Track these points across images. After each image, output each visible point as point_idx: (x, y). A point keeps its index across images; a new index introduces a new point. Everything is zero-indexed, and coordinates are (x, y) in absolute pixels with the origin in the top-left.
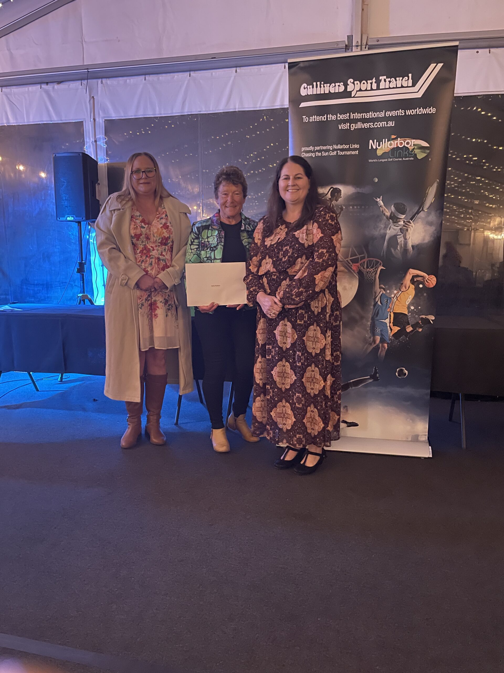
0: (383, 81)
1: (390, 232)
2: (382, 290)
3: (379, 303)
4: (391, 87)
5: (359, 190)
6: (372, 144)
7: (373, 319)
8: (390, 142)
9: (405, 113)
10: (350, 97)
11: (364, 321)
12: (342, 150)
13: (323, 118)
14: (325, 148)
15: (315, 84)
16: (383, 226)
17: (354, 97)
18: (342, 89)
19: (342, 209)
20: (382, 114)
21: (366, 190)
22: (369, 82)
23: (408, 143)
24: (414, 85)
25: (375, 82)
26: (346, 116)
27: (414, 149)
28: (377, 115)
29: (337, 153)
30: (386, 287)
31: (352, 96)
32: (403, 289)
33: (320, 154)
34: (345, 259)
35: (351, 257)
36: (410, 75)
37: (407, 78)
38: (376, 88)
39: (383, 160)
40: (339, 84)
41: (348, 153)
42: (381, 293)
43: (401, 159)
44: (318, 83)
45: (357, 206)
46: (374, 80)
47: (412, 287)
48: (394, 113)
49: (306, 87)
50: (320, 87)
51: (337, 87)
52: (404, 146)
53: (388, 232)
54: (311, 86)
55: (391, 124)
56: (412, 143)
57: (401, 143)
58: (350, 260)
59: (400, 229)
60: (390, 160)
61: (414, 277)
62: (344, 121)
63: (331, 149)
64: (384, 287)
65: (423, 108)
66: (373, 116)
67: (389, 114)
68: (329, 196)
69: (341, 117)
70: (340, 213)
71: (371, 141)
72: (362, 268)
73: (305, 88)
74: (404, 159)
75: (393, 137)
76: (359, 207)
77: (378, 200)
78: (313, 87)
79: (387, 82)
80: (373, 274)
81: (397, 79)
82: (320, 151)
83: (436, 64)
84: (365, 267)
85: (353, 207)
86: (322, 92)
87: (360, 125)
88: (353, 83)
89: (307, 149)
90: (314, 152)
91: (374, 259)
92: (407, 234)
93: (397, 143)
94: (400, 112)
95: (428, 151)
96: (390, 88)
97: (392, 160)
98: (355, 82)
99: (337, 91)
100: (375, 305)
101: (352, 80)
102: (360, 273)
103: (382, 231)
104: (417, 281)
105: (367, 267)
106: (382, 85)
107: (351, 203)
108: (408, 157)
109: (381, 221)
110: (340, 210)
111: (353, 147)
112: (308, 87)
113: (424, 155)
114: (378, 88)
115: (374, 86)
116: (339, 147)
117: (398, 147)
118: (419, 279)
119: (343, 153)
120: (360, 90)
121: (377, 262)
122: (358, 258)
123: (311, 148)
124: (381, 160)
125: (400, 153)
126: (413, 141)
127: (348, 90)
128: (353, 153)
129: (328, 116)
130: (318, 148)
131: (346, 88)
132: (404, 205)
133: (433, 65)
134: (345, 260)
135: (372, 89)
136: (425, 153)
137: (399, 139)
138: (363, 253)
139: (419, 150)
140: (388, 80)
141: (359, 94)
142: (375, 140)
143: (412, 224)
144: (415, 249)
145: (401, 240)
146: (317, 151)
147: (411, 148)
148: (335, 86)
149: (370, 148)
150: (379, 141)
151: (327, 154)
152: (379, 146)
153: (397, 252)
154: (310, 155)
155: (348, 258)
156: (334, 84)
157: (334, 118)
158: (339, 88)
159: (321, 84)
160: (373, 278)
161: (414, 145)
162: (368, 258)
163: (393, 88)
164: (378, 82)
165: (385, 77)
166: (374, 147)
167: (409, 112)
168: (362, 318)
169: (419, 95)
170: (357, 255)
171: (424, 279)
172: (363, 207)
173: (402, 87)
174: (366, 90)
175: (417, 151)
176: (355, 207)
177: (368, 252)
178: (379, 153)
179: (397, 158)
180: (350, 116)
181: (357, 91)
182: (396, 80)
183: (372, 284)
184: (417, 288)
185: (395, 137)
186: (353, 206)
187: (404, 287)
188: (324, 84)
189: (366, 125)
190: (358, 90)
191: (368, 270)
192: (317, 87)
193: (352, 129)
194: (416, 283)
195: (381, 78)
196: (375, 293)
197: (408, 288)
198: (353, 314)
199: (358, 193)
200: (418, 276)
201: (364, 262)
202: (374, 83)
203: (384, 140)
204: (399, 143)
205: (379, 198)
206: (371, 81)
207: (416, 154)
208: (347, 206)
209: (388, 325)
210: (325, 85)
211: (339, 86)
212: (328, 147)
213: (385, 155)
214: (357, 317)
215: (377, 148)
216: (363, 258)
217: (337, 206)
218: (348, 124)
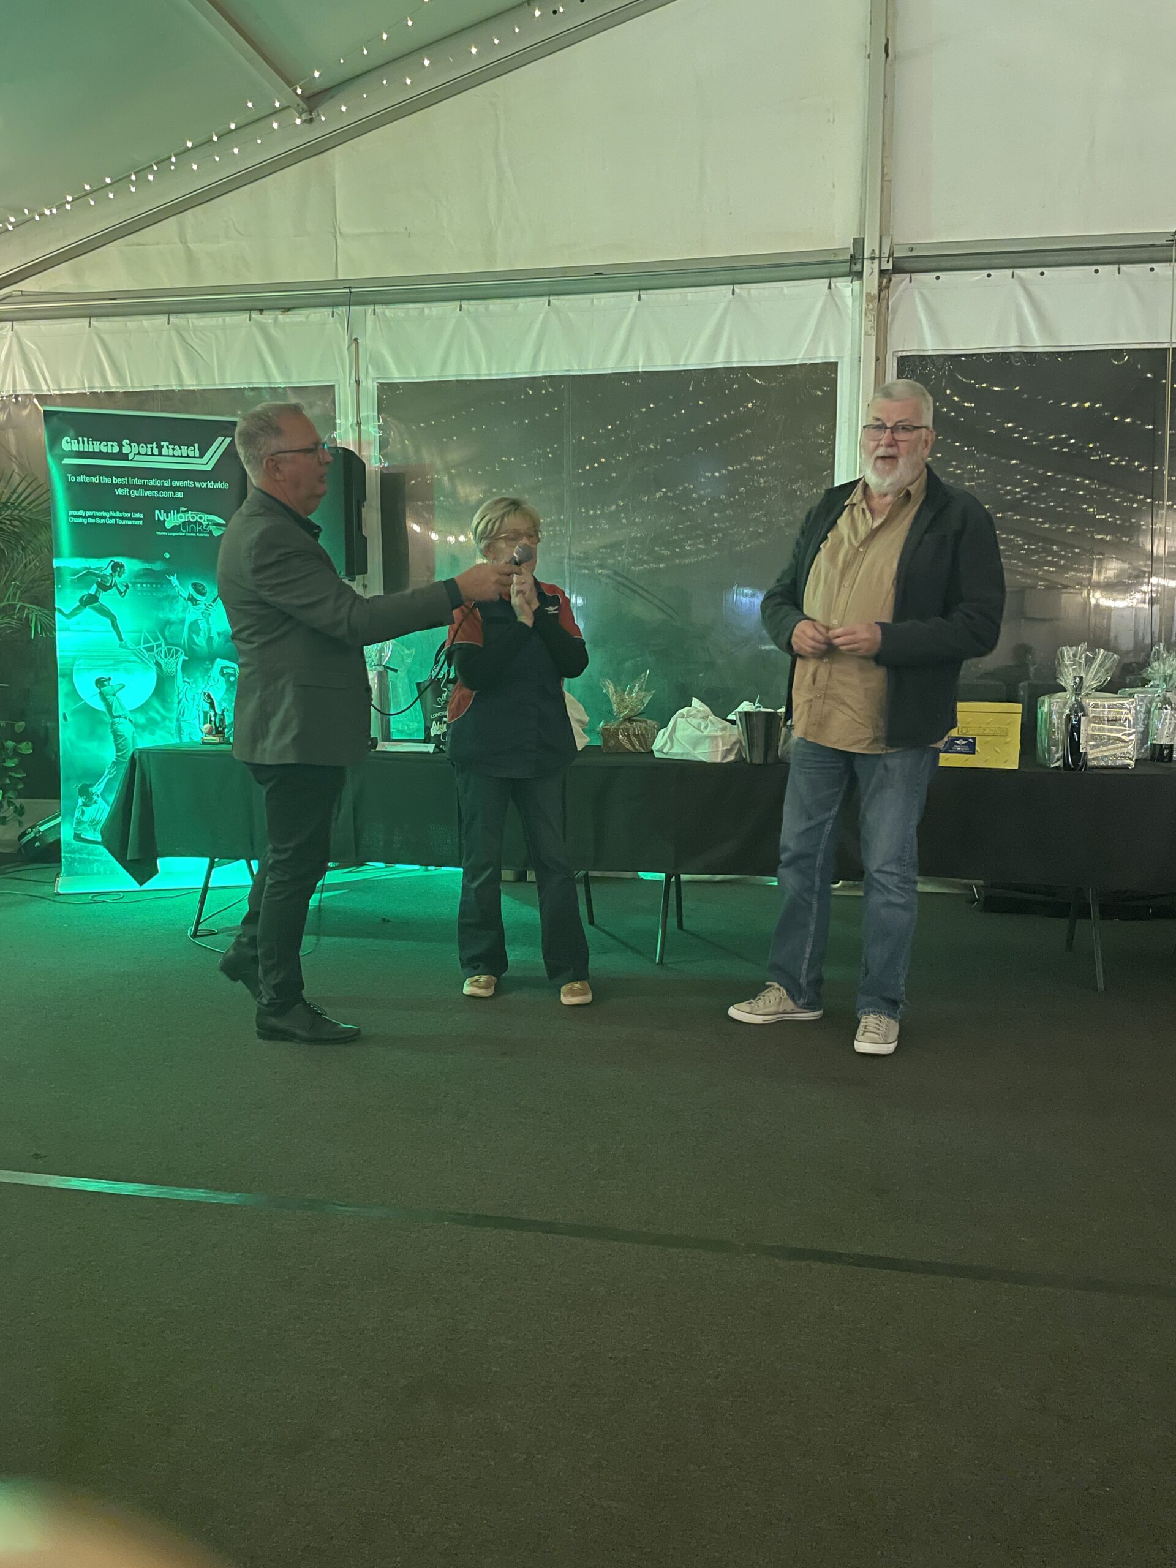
0: (165, 447)
1: (189, 618)
2: (186, 684)
3: (184, 700)
4: (176, 455)
5: (147, 566)
6: (159, 515)
7: (178, 720)
8: (179, 515)
9: (194, 484)
10: (128, 460)
11: (167, 723)
12: (122, 518)
13: (95, 480)
14: (99, 514)
15: (80, 439)
16: (181, 609)
17: (131, 460)
18: (116, 449)
19: (127, 587)
20: (167, 483)
21: (157, 566)
22: (149, 446)
23: (201, 518)
24: (201, 456)
25: (157, 447)
26: (124, 481)
27: (208, 524)
28: (161, 483)
29: (116, 521)
30: (192, 680)
31: (130, 459)
32: (211, 682)
33: (93, 521)
34: (137, 646)
35: (144, 643)
36: (196, 445)
37: (193, 448)
38: (157, 454)
39: (174, 534)
40: (111, 443)
41: (130, 522)
42: (186, 687)
43: (194, 535)
44: (85, 439)
45: (146, 583)
46: (155, 445)
47: (223, 679)
48: (181, 484)
49: (69, 441)
50: (88, 444)
51: (109, 447)
52: (197, 521)
53: (187, 615)
54: (76, 441)
55: (179, 495)
56: (206, 518)
57: (193, 518)
58: (144, 648)
59: (202, 613)
60: (181, 534)
61: (222, 669)
62: (123, 486)
63: (108, 516)
64: (188, 680)
65: (214, 482)
66: (157, 484)
67: (175, 483)
68: (109, 571)
69: (117, 481)
70: (125, 592)
71: (157, 512)
72: (159, 658)
73: (67, 442)
74: (198, 535)
75: (183, 509)
76: (149, 586)
77: (171, 578)
78: (78, 443)
79: (171, 450)
80: (174, 665)
81: (182, 447)
82: (93, 517)
83: (223, 438)
84: (163, 656)
85: (142, 586)
86: (91, 450)
87: (141, 492)
88: (130, 445)
89: (76, 513)
90: (85, 517)
91: (174, 648)
92: (210, 618)
93: (188, 517)
94: (189, 484)
95: (225, 529)
96: (174, 456)
97: (184, 534)
98: (132, 444)
99: (110, 451)
100: (179, 703)
101: (128, 442)
102: (157, 664)
103: (180, 615)
104: (227, 673)
105: (166, 657)
106: (165, 451)
107: (138, 581)
108: (203, 533)
109: (177, 602)
110: (125, 588)
111: (135, 516)
112: (73, 441)
113: (221, 533)
114: (160, 454)
115: (156, 451)
116: (118, 514)
117: (189, 521)
118: (229, 671)
119: (124, 522)
120: (139, 454)
121: (177, 651)
122: (153, 646)
123: (82, 513)
124: (171, 534)
125: (193, 528)
126: (206, 516)
127: (124, 452)
128: (136, 523)
129: (101, 478)
130: (91, 513)
131: (121, 449)
132: (204, 586)
133: (220, 439)
134: (137, 648)
135: (153, 455)
136: (221, 530)
137: (190, 512)
138: (158, 639)
139: (215, 527)
140: (171, 447)
141: (137, 458)
142: (162, 511)
143: (215, 607)
144: (222, 636)
145: (203, 625)
146: (89, 516)
147: (205, 523)
148: (107, 445)
149: (157, 519)
150: (167, 512)
151: (102, 521)
152: (167, 517)
153: (201, 641)
154: (80, 520)
155: (140, 644)
156: (105, 443)
157: (108, 480)
158: (113, 448)
159: (88, 441)
160: (174, 670)
161: (208, 520)
162: (166, 645)
163: (178, 456)
164: (160, 448)
165: (167, 443)
166: (162, 519)
167: (198, 485)
168: (164, 718)
169: (209, 468)
170: (151, 642)
171: (235, 671)
172: (154, 586)
173: (188, 456)
174: (146, 454)
175: (212, 528)
176: (144, 585)
177: (165, 639)
178: (168, 526)
179: (189, 532)
180: (128, 481)
181: (135, 454)
182: (181, 449)
183: (172, 678)
184: (228, 681)
185: (185, 509)
186: (142, 584)
187: (212, 681)
188: (92, 441)
189: (150, 493)
190: (137, 452)
191: (167, 660)
192: (83, 443)
193: (133, 496)
194: (226, 676)
195: (162, 443)
196: (178, 688)
197: (216, 681)
198: (153, 714)
199: (147, 569)
200: (227, 667)
201: (161, 651)
202: (155, 448)
203: (172, 511)
204: (189, 516)
205: (173, 576)
206: (151, 445)
207: (211, 531)
208: (134, 584)
209: (198, 726)
210: (94, 442)
211: (112, 445)
212: (104, 514)
213: (175, 528)
214: (158, 718)
215: (164, 520)
216: (159, 646)
217: (121, 583)
218: (128, 490)
